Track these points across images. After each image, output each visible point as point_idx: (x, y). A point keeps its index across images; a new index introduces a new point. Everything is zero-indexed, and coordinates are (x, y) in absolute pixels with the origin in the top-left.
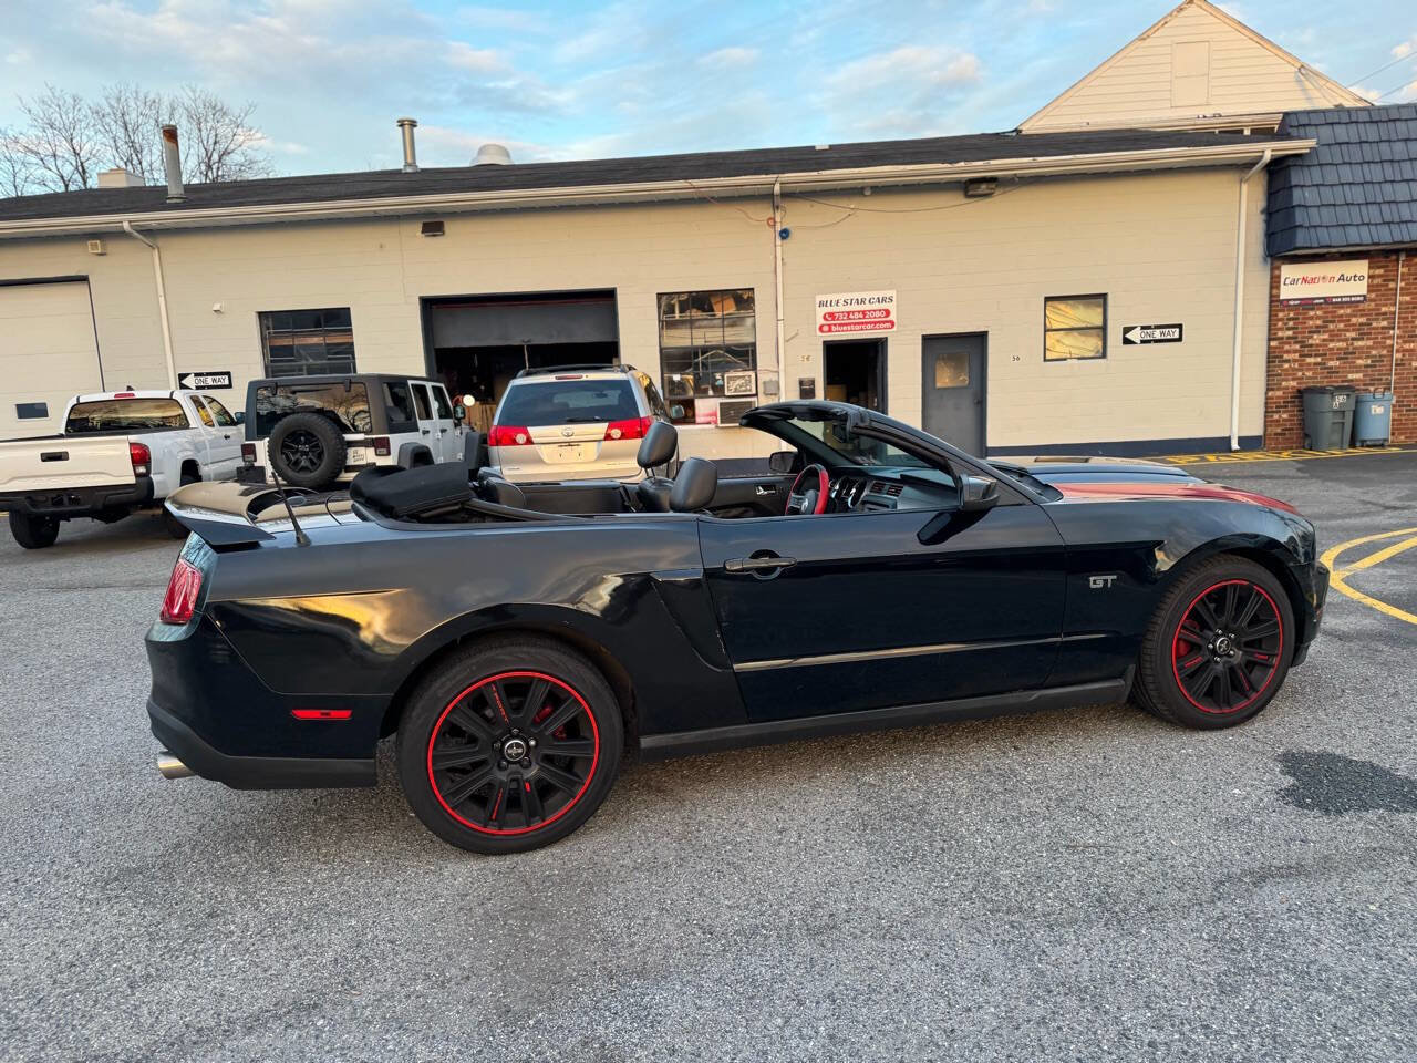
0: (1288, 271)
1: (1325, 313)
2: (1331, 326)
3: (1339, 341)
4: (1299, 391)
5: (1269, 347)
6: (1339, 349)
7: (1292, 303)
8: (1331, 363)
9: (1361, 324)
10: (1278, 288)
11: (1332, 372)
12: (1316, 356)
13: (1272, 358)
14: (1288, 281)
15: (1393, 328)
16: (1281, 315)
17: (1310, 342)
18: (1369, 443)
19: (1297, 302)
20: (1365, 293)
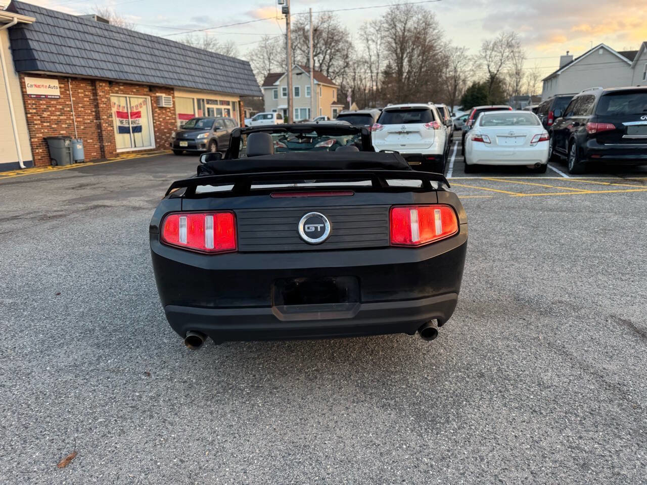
0: (28, 80)
1: (46, 102)
2: (50, 109)
3: (55, 116)
4: (44, 139)
5: (27, 117)
6: (55, 119)
7: (32, 96)
8: (53, 126)
9: (61, 109)
10: (25, 88)
11: (55, 130)
12: (47, 122)
13: (29, 122)
14: (29, 85)
15: (72, 111)
16: (29, 102)
17: (43, 116)
18: (79, 161)
19: (35, 96)
20: (59, 94)
